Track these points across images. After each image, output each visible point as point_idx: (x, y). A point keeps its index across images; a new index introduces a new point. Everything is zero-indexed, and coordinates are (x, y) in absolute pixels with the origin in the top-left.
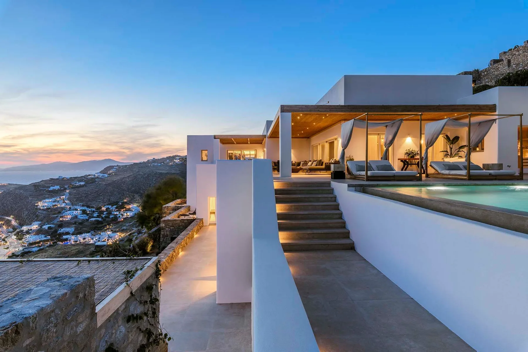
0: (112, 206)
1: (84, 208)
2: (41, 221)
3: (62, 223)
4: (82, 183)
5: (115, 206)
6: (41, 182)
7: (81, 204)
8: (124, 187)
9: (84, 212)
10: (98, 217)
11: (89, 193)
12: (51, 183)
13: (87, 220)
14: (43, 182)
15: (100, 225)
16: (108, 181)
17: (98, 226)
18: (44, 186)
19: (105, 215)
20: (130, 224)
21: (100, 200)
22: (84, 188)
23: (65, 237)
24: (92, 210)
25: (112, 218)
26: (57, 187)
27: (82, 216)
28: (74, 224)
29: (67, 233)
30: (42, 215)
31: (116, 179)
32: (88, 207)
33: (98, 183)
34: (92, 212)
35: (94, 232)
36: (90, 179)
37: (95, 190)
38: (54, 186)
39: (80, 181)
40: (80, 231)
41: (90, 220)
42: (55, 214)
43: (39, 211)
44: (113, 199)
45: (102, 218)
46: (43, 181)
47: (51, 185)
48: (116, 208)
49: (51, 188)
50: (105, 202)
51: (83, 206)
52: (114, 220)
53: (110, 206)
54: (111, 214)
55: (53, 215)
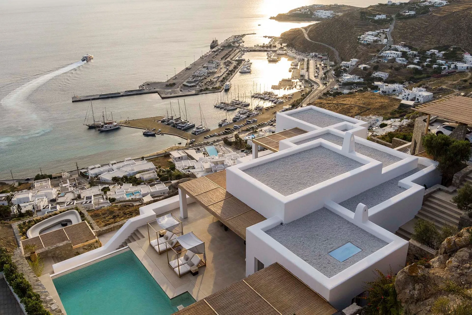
0: (440, 51)
1: (405, 49)
2: (359, 58)
3: (378, 65)
4: (412, 13)
5: (443, 52)
6: (368, 7)
7: (403, 44)
8: (463, 24)
9: (404, 54)
10: (418, 64)
11: (417, 28)
12: (378, 10)
13: (405, 66)
14: (371, 8)
15: (418, 76)
16: (446, 11)
17: (415, 77)
18: (370, 14)
19: (427, 63)
20: (454, 82)
21: (427, 41)
22: (413, 21)
23: (376, 83)
24: (414, 54)
25: (435, 68)
26: (383, 17)
27: (401, 60)
28: (389, 68)
29: (380, 79)
30: (361, 51)
31: (455, 10)
32: (411, 48)
33: (431, 14)
34: (413, 56)
35: (409, 83)
36: (423, 6)
37: (424, 24)
38: (380, 15)
39: (410, 9)
40: (394, 79)
41: (408, 66)
42: (373, 52)
43: (360, 46)
44: (444, 42)
45: (423, 66)
46: (371, 6)
47: (377, 13)
48: (444, 55)
49: (377, 18)
50: (433, 45)
51: (405, 46)
52: (437, 71)
53: (436, 51)
54: (436, 62)
55: (372, 53)
